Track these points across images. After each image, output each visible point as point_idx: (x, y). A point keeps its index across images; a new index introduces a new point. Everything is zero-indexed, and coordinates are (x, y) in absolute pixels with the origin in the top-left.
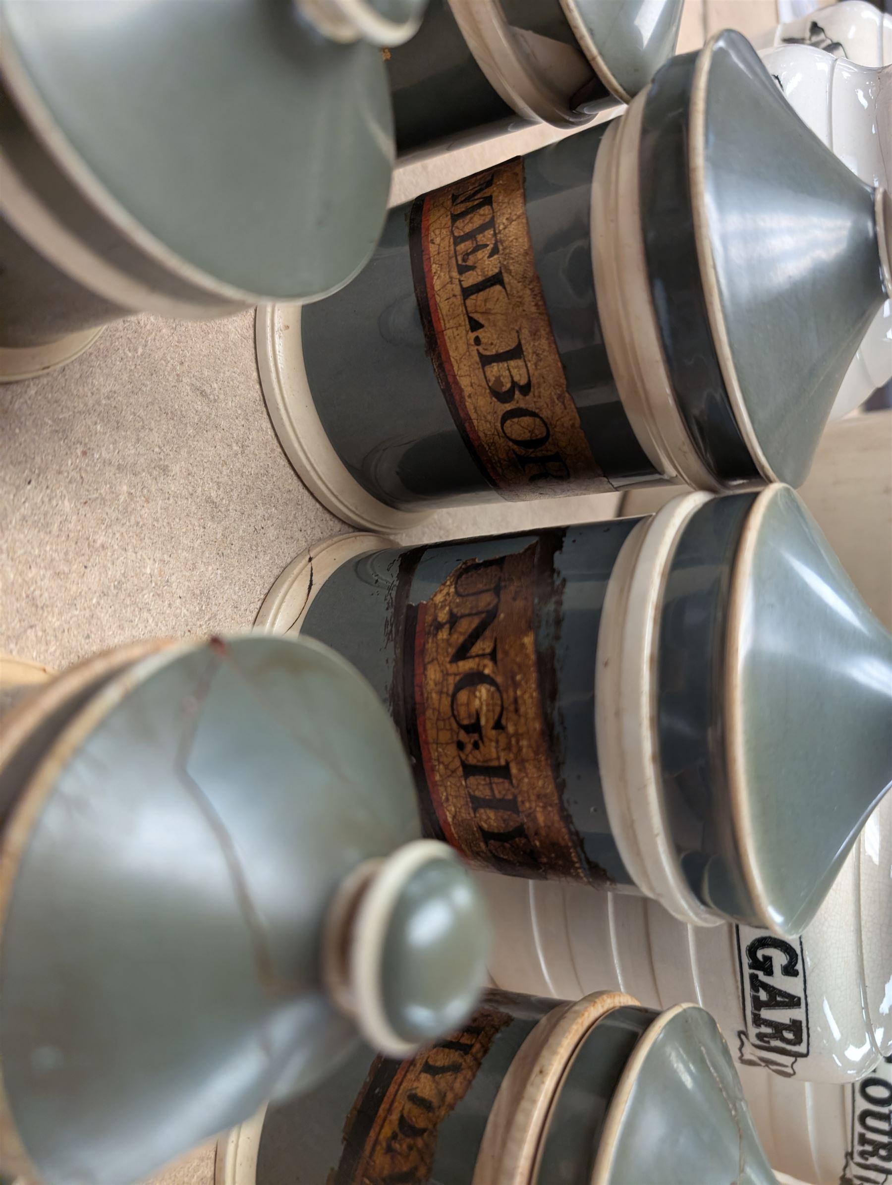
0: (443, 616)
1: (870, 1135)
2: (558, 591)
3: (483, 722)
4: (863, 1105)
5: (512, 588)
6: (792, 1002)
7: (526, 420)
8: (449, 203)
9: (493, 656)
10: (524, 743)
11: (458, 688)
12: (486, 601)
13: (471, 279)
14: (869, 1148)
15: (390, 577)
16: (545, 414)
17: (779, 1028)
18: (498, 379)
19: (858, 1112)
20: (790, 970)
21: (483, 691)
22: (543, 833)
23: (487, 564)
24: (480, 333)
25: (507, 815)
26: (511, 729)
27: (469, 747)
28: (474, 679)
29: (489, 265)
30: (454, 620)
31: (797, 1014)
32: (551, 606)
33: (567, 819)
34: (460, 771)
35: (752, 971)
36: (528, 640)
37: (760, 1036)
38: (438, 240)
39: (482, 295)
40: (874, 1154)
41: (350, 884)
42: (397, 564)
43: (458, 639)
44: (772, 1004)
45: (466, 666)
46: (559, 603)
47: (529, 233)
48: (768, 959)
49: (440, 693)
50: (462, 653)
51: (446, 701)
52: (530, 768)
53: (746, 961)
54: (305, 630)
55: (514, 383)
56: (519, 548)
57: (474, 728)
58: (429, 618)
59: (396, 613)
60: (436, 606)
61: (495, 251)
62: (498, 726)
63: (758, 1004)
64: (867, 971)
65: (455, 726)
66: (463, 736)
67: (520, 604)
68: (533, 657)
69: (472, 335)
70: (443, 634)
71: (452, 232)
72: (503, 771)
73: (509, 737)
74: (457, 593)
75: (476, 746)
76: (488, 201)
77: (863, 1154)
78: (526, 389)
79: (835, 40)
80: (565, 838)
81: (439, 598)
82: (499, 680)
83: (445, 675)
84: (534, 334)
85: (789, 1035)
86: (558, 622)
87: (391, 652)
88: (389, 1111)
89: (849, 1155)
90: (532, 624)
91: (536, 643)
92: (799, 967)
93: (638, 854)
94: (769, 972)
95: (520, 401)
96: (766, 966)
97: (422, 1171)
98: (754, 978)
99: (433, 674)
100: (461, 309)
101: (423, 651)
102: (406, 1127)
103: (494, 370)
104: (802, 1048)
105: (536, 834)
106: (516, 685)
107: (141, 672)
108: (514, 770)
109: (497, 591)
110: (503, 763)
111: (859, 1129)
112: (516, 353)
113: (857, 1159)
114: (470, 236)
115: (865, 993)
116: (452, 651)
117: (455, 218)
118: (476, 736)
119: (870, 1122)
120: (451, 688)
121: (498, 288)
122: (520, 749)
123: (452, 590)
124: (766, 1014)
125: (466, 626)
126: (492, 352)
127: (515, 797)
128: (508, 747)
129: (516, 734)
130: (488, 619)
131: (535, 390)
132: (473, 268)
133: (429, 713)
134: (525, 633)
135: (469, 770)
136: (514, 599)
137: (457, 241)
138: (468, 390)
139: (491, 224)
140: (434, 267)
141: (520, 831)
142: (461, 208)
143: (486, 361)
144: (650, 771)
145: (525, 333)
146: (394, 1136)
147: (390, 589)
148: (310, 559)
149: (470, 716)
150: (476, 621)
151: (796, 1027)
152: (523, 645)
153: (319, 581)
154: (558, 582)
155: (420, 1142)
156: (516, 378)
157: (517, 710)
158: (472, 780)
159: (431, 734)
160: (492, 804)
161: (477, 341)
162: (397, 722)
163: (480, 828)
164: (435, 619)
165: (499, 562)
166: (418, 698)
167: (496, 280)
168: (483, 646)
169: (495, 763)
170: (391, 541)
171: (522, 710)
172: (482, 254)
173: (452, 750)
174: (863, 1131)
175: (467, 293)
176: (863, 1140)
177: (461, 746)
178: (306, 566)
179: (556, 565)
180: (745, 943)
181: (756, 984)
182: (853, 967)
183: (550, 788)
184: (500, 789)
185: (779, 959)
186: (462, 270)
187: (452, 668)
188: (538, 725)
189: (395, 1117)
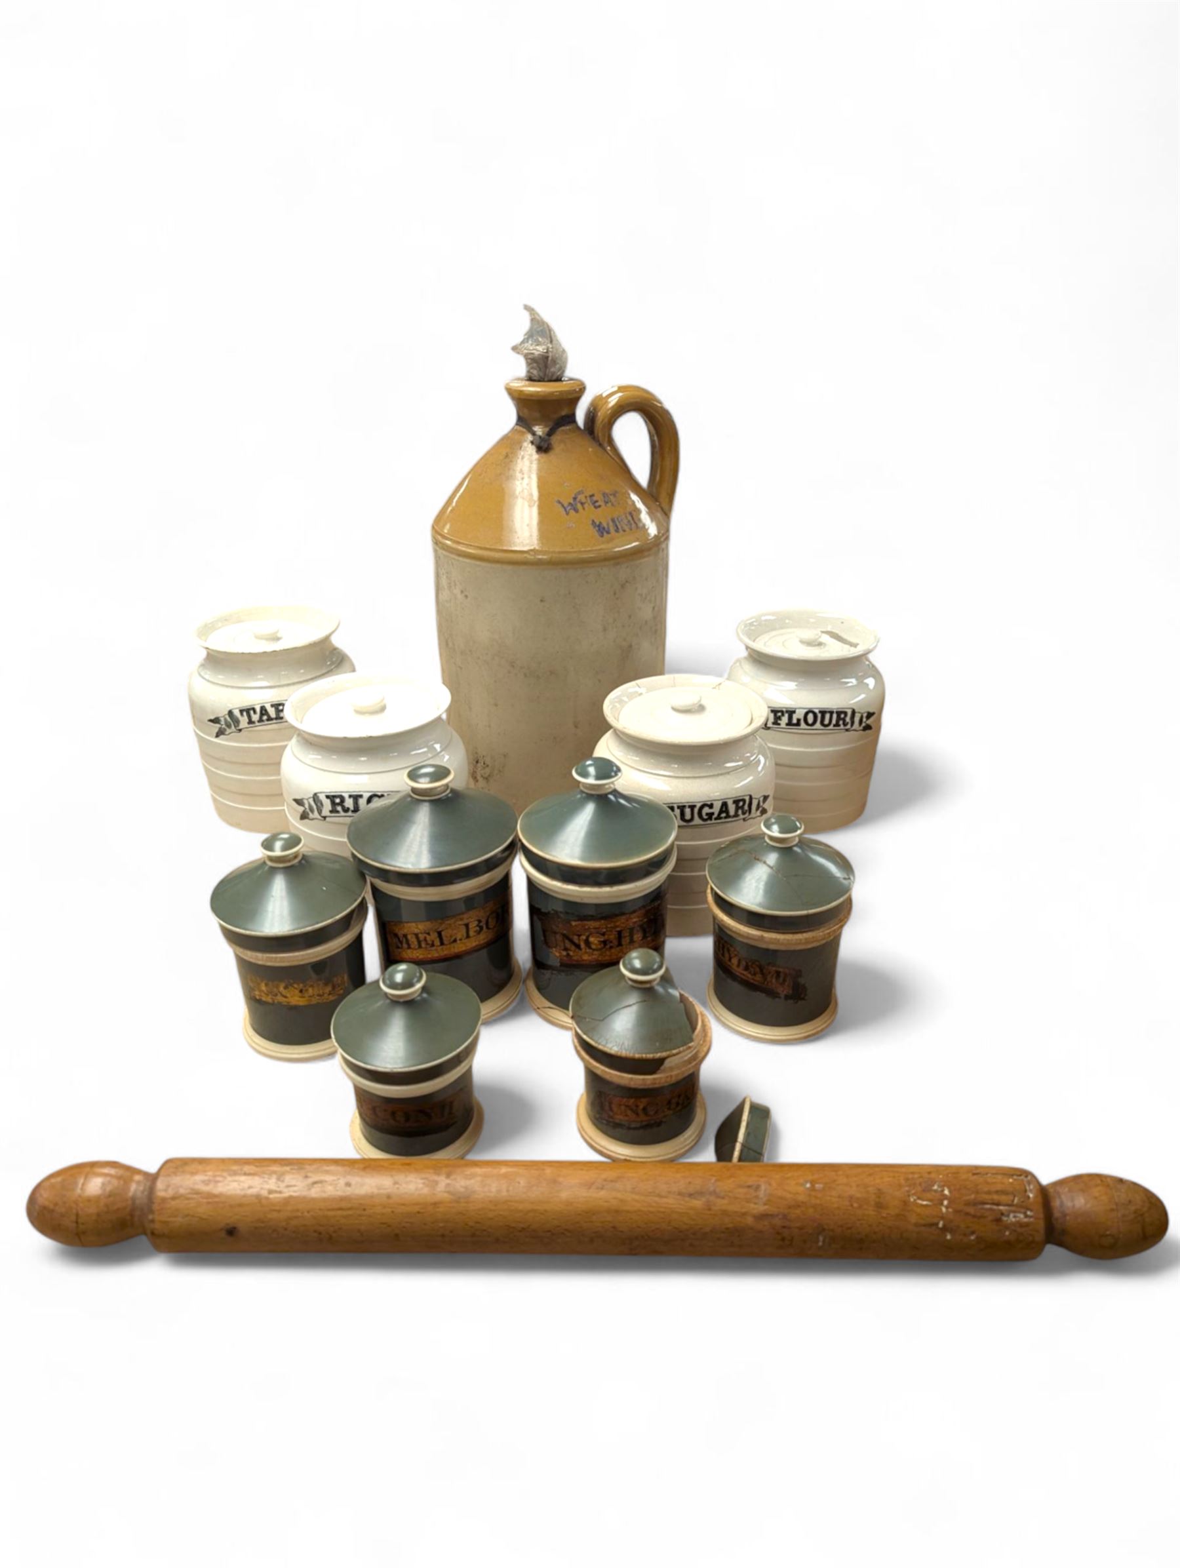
0: (564, 953)
1: (834, 721)
2: (556, 912)
3: (602, 940)
4: (818, 725)
5: (554, 927)
6: (725, 805)
7: (490, 920)
8: (400, 950)
9: (579, 936)
10: (609, 926)
11: (590, 948)
12: (559, 937)
13: (437, 942)
14: (841, 722)
15: (547, 974)
16: (488, 914)
17: (737, 808)
18: (475, 932)
19: (822, 728)
20: (711, 806)
21: (591, 939)
22: (641, 919)
23: (545, 936)
24: (458, 939)
25: (635, 931)
26: (604, 930)
27: (611, 944)
28: (587, 943)
29: (434, 936)
30: (566, 949)
31: (730, 803)
32: (562, 915)
33: (634, 912)
34: (620, 947)
35: (713, 819)
36: (574, 923)
37: (744, 813)
38: (418, 955)
39: (444, 938)
40: (844, 720)
41: (630, 983)
42: (542, 971)
43: (573, 948)
44: (727, 811)
45: (583, 945)
46: (561, 912)
47: (424, 921)
48: (707, 814)
49: (593, 954)
50: (578, 946)
51: (596, 952)
52: (618, 924)
53: (709, 822)
54: (567, 1009)
55: (478, 926)
56: (538, 924)
57: (605, 943)
58: (565, 958)
59: (563, 971)
60: (560, 956)
61: (429, 934)
62: (603, 934)
63: (728, 816)
64: (711, 774)
65: (604, 950)
66: (608, 947)
67: (560, 926)
68: (579, 922)
69: (458, 942)
70: (571, 953)
71: (416, 949)
72: (620, 933)
73: (607, 931)
74: (555, 947)
75: (611, 942)
76: (405, 936)
77: (845, 724)
78: (480, 921)
79: (227, 713)
80: (643, 911)
81: (557, 954)
82: (587, 934)
83: (586, 953)
84: (461, 919)
85: (741, 804)
86: (567, 913)
87: (578, 973)
88: (744, 975)
89: (847, 730)
90: (569, 922)
91: (575, 921)
92: (709, 803)
93: (646, 889)
94: (713, 814)
95: (483, 924)
96: (710, 815)
97: (757, 963)
98: (716, 819)
99: (586, 957)
100: (448, 946)
101: (577, 961)
102: (747, 968)
103: (471, 933)
104: (747, 799)
105: (641, 921)
106: (589, 928)
107: (579, 1031)
108: (618, 929)
109: (555, 933)
110: (616, 933)
111: (831, 727)
112: (467, 926)
113: (849, 726)
114: (419, 942)
115: (721, 774)
116: (577, 950)
117: (409, 947)
118: (608, 942)
119: (827, 722)
120: (591, 951)
121: (443, 933)
122: (611, 927)
123: (554, 949)
124: (732, 812)
125: (568, 944)
126: (465, 935)
127: (629, 929)
128: (611, 931)
129: (606, 928)
130: (565, 937)
131: (481, 918)
132: (433, 942)
133: (600, 959)
134: (571, 925)
135: (620, 944)
136: (558, 927)
137: (420, 947)
138: (477, 943)
139: (417, 935)
140: (430, 956)
141: (641, 926)
142: (405, 946)
143: (468, 936)
144: (616, 888)
145: (460, 923)
146: (750, 973)
147: (552, 974)
148: (538, 1008)
149: (600, 945)
150: (567, 941)
151: (736, 802)
152: (576, 926)
153: (548, 1004)
154: (552, 912)
155: (750, 964)
156: (475, 925)
157: (598, 928)
158: (623, 943)
159: (607, 958)
160: (631, 935)
161: (461, 940)
162: (595, 972)
163: (642, 940)
164: (565, 956)
165: (544, 931)
166: (594, 963)
167: (440, 934)
168: (575, 939)
169: (617, 936)
170: (528, 974)
171: (597, 926)
172: (428, 938)
173: (613, 950)
174: (832, 725)
175: (442, 943)
176: (837, 725)
177: (611, 947)
178: (542, 1011)
179: (546, 911)
180: (701, 822)
181: (719, 818)
182: (710, 780)
183: (624, 917)
184: (626, 934)
185: (706, 810)
186: (433, 945)
187: (584, 950)
188: (603, 921)
189: (745, 973)
